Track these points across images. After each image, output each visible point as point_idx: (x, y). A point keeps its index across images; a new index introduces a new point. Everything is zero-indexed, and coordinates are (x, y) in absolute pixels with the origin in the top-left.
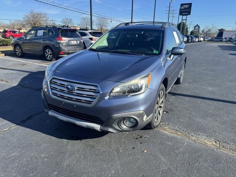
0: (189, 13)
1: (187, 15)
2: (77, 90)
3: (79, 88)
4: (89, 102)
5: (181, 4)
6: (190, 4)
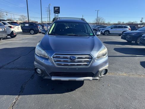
0: (59, 12)
1: (58, 13)
2: (77, 59)
3: (78, 57)
4: (86, 65)
5: (54, 7)
6: (59, 8)
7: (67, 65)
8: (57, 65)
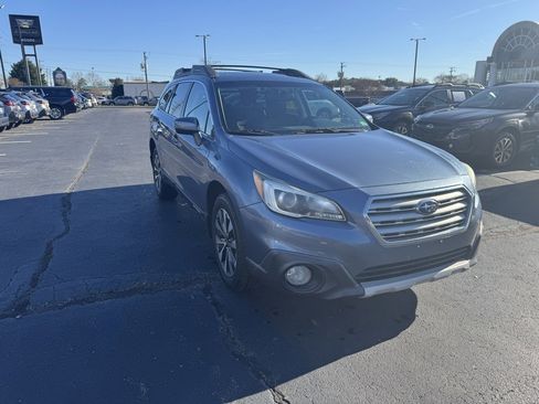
0: (38, 40)
1: (34, 44)
2: (440, 207)
3: (441, 202)
5: (11, 16)
6: (36, 19)
7: (414, 234)
8: (387, 239)
